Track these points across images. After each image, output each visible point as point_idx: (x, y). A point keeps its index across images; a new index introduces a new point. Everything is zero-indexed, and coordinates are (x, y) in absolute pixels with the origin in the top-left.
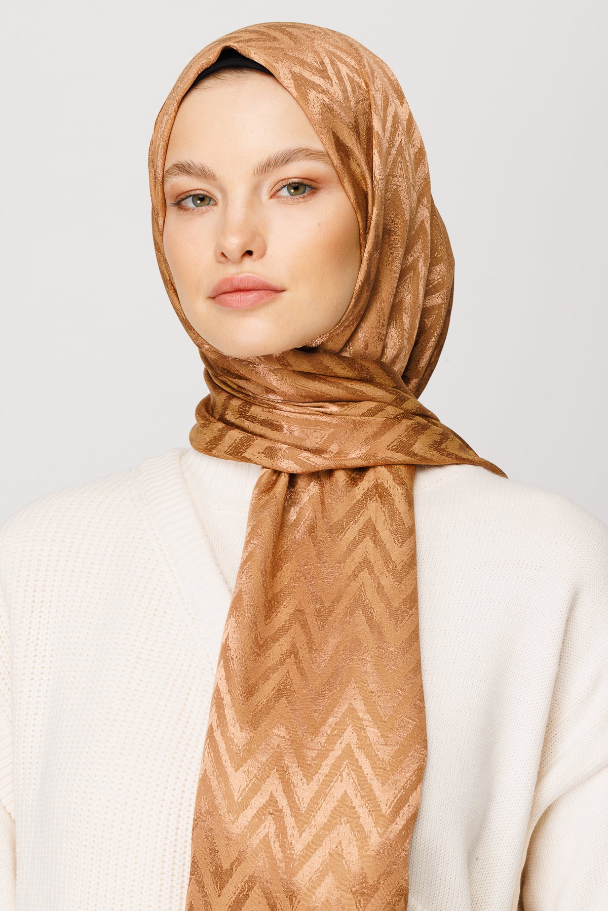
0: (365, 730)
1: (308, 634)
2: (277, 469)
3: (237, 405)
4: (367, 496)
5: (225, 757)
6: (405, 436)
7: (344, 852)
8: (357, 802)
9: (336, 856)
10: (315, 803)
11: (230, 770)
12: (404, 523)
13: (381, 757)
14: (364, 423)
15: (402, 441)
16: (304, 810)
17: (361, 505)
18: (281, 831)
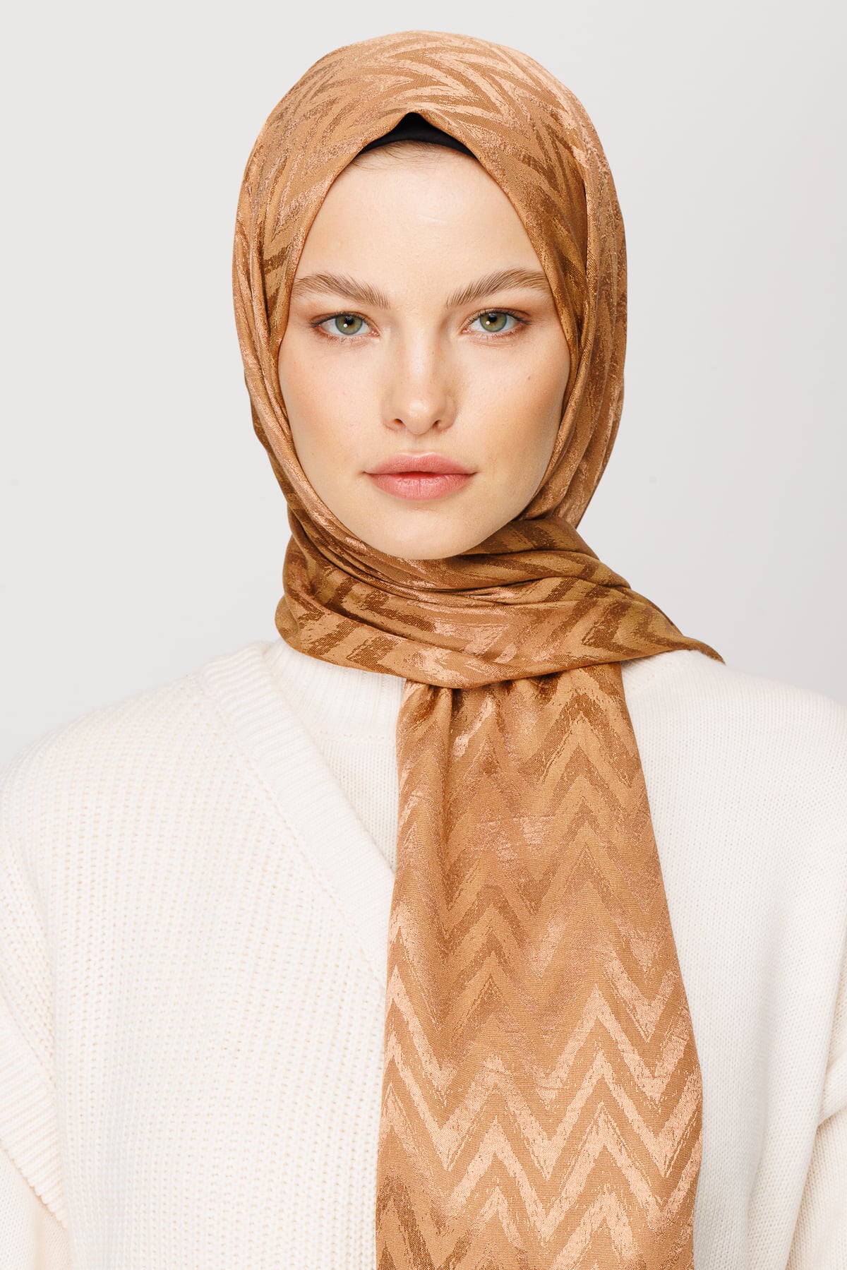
0: (622, 1058)
1: (513, 921)
2: (434, 683)
3: (366, 593)
4: (568, 714)
5: (423, 1107)
6: (603, 622)
7: (612, 1233)
8: (622, 1160)
9: (601, 1238)
10: (563, 1166)
11: (431, 1125)
12: (627, 752)
13: (649, 1094)
14: (549, 612)
15: (599, 631)
16: (548, 1177)
17: (561, 728)
18: (517, 1206)
